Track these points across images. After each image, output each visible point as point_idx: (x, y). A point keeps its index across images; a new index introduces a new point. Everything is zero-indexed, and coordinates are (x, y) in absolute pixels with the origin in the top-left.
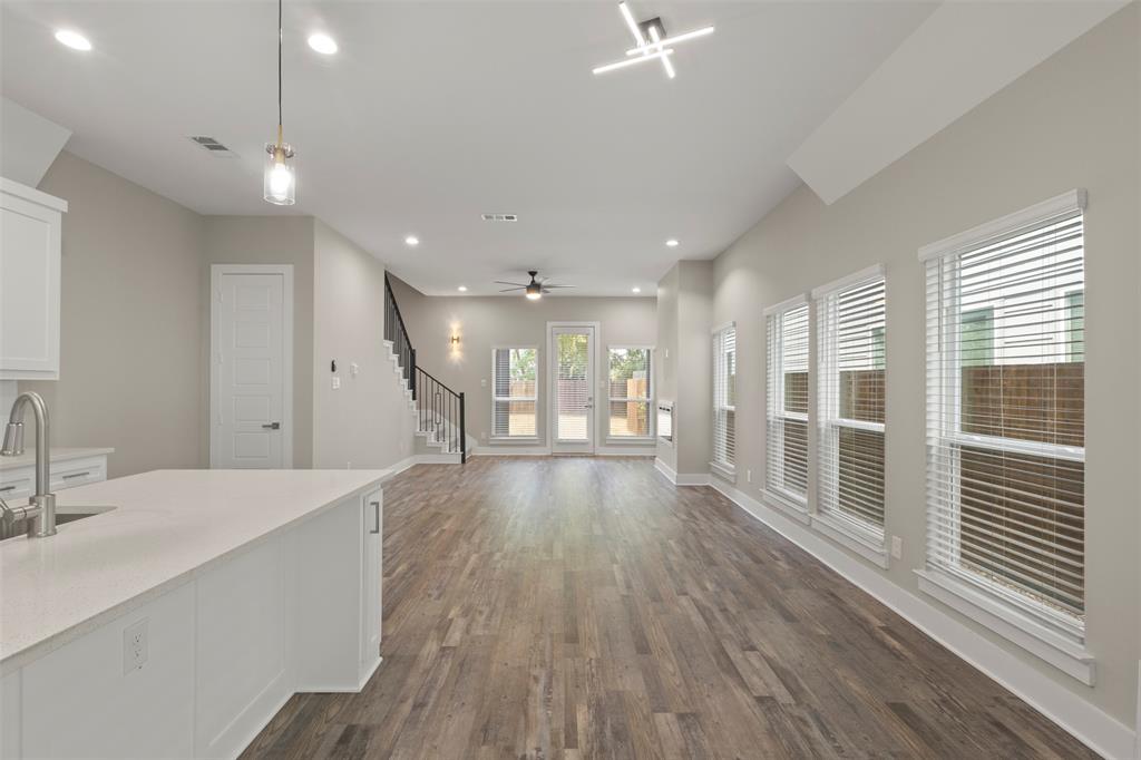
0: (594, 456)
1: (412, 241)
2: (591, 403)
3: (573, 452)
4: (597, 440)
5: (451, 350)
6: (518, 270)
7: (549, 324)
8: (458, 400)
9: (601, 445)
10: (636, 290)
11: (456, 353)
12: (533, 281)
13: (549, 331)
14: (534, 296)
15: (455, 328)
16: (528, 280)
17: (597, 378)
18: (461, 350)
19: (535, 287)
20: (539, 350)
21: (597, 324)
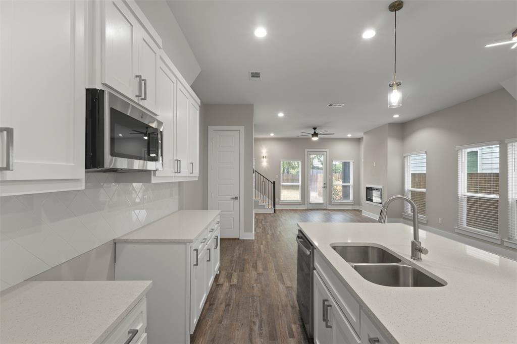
0: (326, 209)
1: (281, 115)
2: (325, 186)
3: (316, 208)
4: (328, 203)
5: (263, 162)
6: (308, 127)
7: (306, 150)
8: (272, 184)
9: (329, 204)
10: (349, 136)
11: (265, 163)
12: (315, 132)
13: (306, 154)
14: (315, 139)
15: (264, 151)
16: (312, 132)
17: (328, 174)
18: (267, 162)
19: (315, 134)
20: (302, 162)
21: (328, 150)
